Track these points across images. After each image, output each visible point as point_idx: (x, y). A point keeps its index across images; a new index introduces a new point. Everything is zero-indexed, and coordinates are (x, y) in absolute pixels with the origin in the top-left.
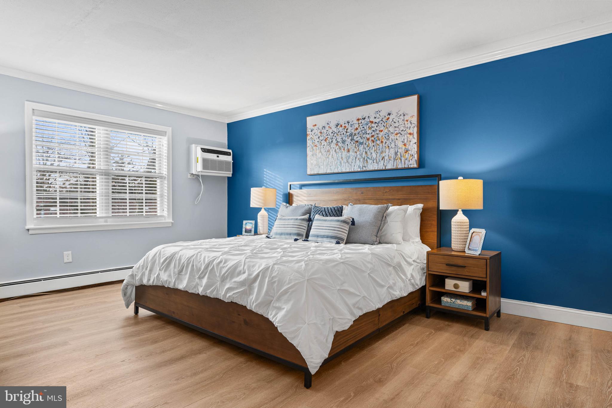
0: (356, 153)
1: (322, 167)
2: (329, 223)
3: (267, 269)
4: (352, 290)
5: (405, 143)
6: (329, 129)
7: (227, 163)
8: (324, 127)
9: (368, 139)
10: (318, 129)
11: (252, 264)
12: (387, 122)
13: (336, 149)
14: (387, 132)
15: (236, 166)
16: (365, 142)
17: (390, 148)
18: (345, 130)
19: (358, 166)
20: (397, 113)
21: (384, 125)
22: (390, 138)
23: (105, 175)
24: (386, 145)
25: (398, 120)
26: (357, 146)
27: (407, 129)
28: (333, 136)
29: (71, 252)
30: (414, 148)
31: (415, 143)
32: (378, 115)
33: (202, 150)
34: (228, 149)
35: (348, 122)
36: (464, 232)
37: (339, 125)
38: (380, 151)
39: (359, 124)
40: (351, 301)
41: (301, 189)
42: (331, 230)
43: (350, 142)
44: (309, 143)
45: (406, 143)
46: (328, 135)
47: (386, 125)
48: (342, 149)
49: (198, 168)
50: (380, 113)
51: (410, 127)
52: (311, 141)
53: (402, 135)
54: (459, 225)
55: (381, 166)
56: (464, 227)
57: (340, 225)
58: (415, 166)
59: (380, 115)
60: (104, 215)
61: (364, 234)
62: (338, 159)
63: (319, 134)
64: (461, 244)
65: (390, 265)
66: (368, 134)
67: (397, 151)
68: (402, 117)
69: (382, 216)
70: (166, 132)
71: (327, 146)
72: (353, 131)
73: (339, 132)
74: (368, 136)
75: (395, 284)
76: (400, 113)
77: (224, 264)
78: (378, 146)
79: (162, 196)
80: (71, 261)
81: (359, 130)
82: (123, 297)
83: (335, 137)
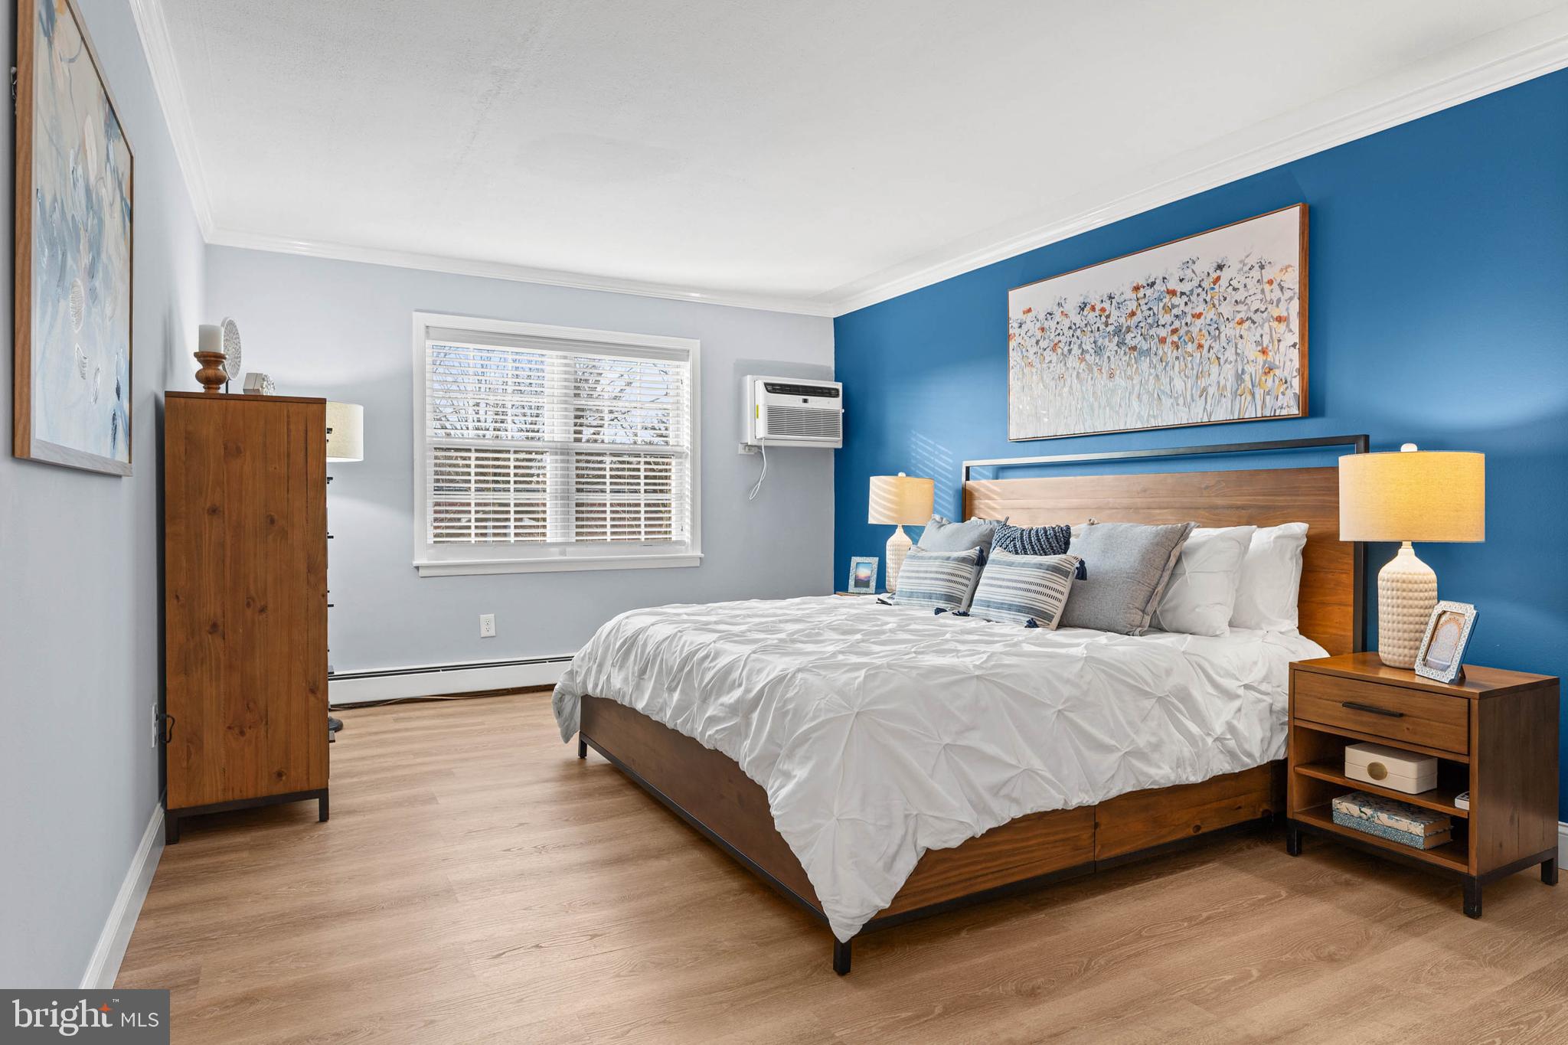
0: (1132, 380)
1: (1046, 420)
2: (1017, 570)
3: (780, 680)
4: (991, 749)
5: (1265, 346)
6: (1064, 318)
7: (829, 415)
8: (1051, 314)
9: (1163, 341)
10: (1035, 321)
11: (758, 666)
12: (1213, 289)
13: (1081, 371)
14: (1215, 318)
15: (852, 422)
16: (1155, 349)
17: (1222, 361)
18: (1104, 319)
19: (1135, 416)
20: (1241, 262)
21: (1205, 300)
22: (1223, 336)
23: (562, 454)
24: (1210, 355)
25: (1243, 280)
26: (1133, 361)
27: (1270, 306)
28: (1073, 336)
29: (493, 615)
30: (1291, 360)
31: (1292, 346)
32: (1189, 272)
33: (767, 389)
34: (835, 381)
35: (1111, 298)
36: (1417, 611)
37: (1088, 307)
38: (1195, 372)
39: (1138, 299)
40: (983, 778)
41: (996, 477)
42: (1020, 589)
43: (1116, 352)
44: (1014, 357)
45: (1268, 346)
46: (1059, 334)
47: (1212, 298)
48: (1095, 369)
49: (758, 430)
50: (1194, 267)
51: (1279, 301)
52: (1019, 354)
53: (1256, 325)
54: (1398, 590)
55: (1198, 416)
56: (1416, 594)
57: (1043, 578)
58: (1295, 411)
59: (1193, 271)
60: (560, 540)
61: (1106, 604)
62: (1084, 398)
63: (1039, 334)
64: (1405, 647)
65: (1147, 695)
66: (1163, 326)
67: (1243, 370)
68: (1256, 273)
69: (1166, 557)
70: (688, 351)
71: (1057, 363)
72: (1122, 320)
73: (1086, 325)
74: (1163, 332)
75: (1157, 747)
76: (1252, 261)
77: (711, 662)
78: (1190, 358)
79: (680, 497)
80: (494, 635)
81: (1139, 317)
82: (557, 718)
83: (1078, 338)
